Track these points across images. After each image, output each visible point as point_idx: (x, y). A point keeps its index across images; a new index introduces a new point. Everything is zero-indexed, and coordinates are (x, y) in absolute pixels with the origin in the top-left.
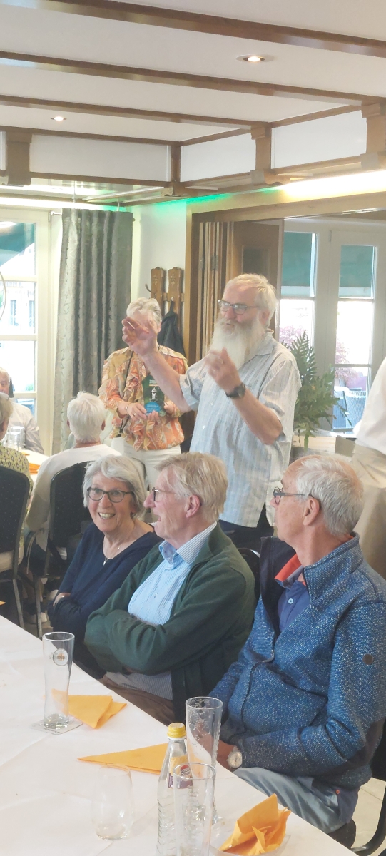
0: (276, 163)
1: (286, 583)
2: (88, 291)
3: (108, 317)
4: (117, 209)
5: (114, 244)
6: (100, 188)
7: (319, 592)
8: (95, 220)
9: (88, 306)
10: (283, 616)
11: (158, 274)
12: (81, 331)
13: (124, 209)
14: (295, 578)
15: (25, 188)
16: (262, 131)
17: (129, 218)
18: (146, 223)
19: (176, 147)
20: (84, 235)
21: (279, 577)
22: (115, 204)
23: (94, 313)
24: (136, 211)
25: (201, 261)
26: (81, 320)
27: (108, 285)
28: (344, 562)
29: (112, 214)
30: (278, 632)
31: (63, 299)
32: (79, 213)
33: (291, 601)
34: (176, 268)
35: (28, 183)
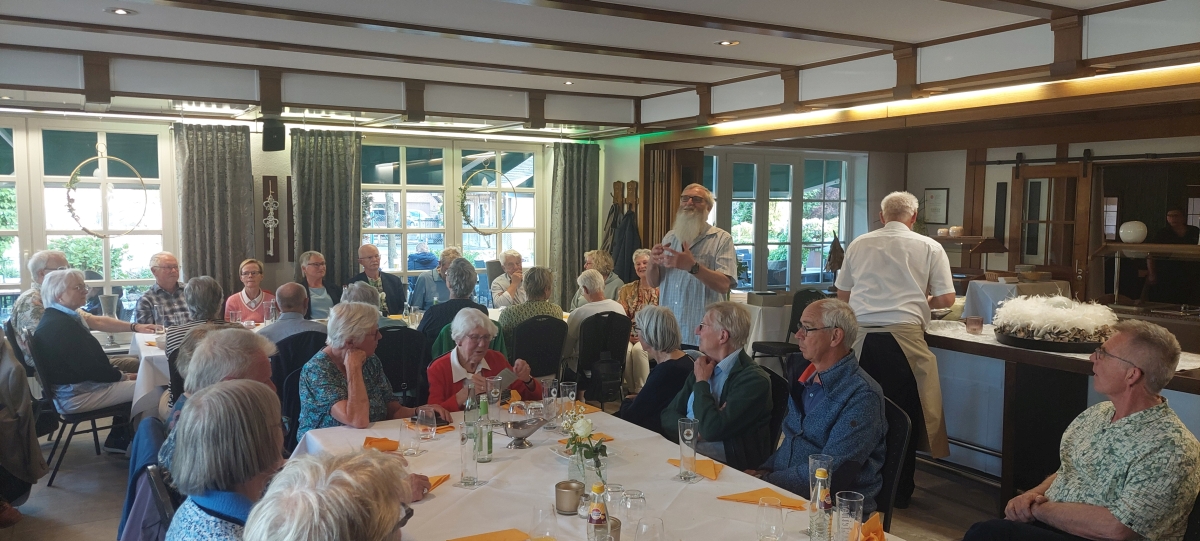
0: (715, 110)
1: (806, 384)
2: (571, 198)
3: (584, 215)
4: (589, 142)
5: (588, 166)
6: (578, 128)
7: (830, 389)
8: (576, 149)
9: (571, 208)
10: (806, 404)
11: (619, 186)
12: (567, 224)
13: (593, 142)
14: (812, 380)
15: (541, 130)
16: (705, 90)
17: (597, 148)
18: (609, 152)
19: (638, 101)
20: (568, 160)
21: (801, 380)
22: (587, 139)
23: (575, 214)
24: (601, 144)
25: (651, 176)
26: (567, 217)
27: (584, 194)
28: (846, 369)
29: (586, 145)
30: (804, 416)
31: (555, 203)
32: (565, 145)
33: (811, 395)
34: (632, 182)
35: (544, 127)
